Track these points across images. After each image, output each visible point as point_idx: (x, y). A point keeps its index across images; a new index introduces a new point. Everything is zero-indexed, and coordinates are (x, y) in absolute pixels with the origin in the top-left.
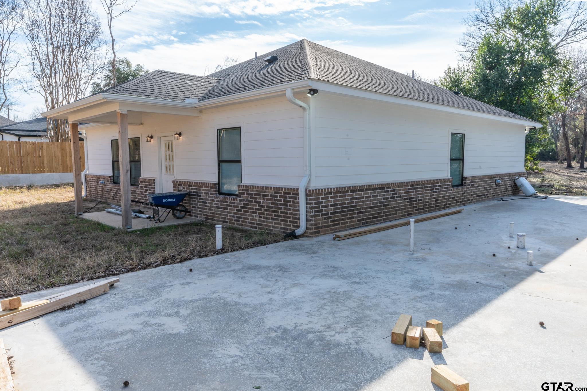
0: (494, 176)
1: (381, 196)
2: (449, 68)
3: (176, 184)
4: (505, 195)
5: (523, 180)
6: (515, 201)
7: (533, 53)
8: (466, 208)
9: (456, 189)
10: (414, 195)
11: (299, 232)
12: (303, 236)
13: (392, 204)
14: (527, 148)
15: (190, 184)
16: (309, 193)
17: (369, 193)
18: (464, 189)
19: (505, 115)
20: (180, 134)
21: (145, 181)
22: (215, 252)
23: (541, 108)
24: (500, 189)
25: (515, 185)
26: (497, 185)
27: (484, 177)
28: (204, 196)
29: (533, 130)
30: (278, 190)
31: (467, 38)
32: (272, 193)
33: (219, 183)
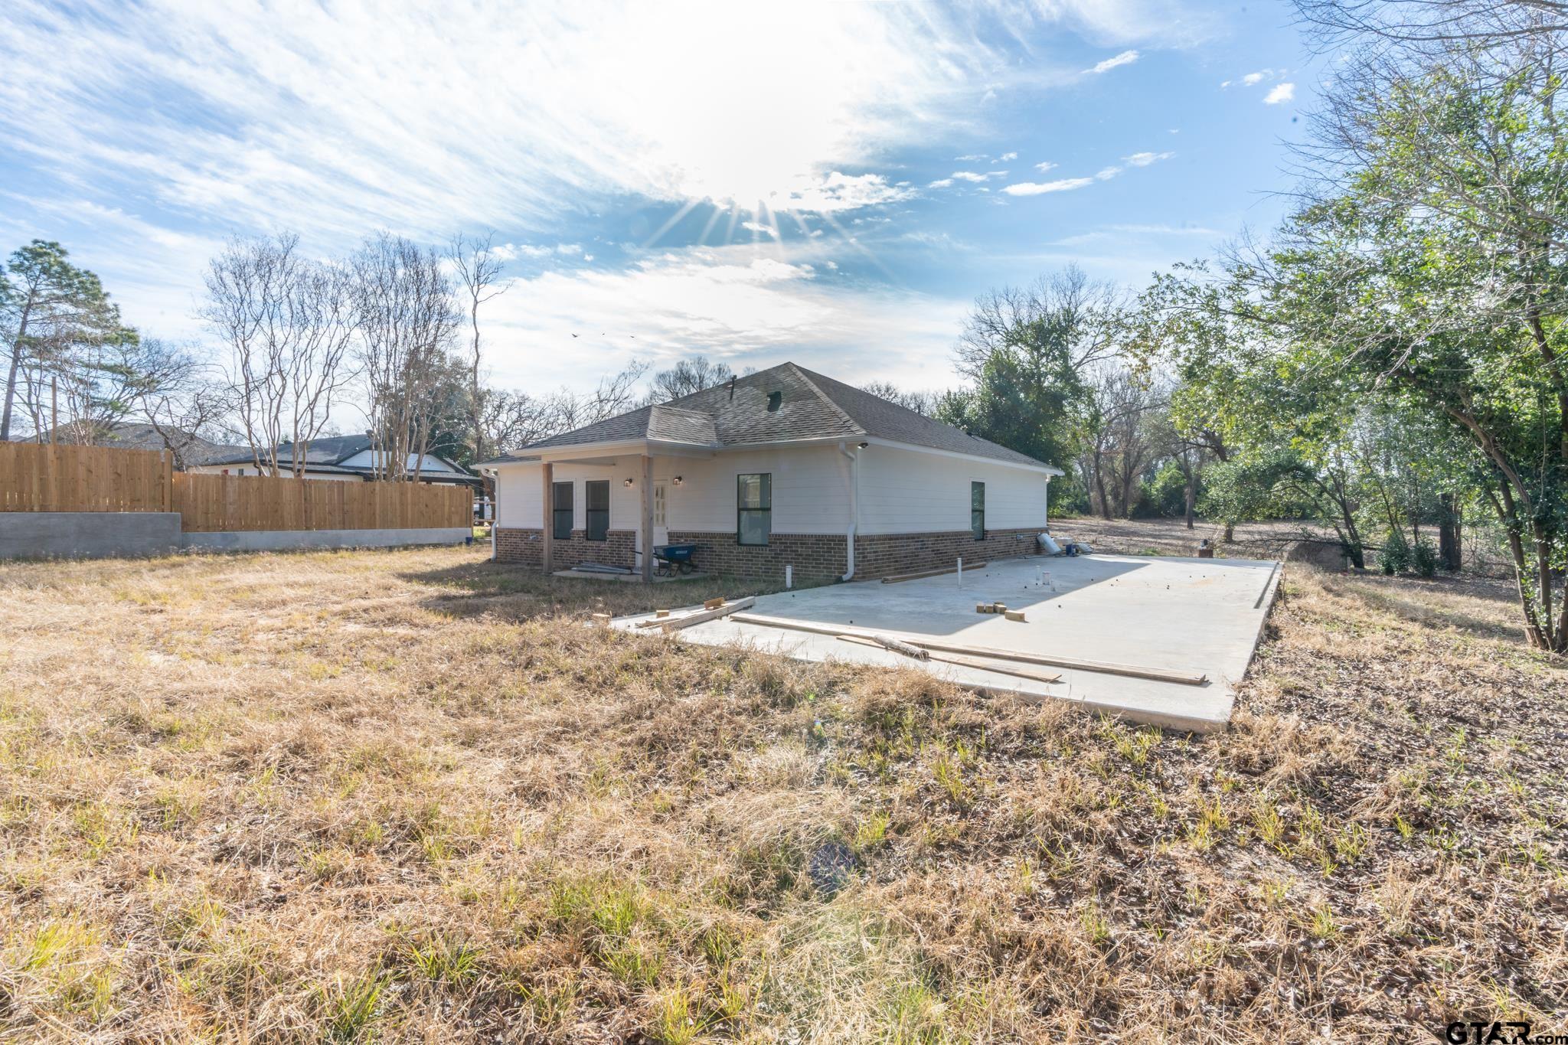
0: (1015, 531)
1: (913, 546)
2: (949, 393)
3: (671, 535)
4: (1027, 553)
5: (1045, 536)
6: (1038, 558)
7: (1051, 379)
8: (990, 564)
9: (979, 543)
10: (940, 546)
11: (845, 577)
12: (849, 581)
13: (922, 555)
14: (1049, 500)
15: (696, 535)
16: (857, 539)
17: (903, 542)
18: (985, 543)
19: (1025, 462)
20: (680, 479)
21: (618, 534)
22: (786, 590)
23: (1064, 448)
24: (1022, 546)
25: (1038, 542)
26: (1019, 541)
27: (1005, 531)
28: (716, 548)
29: (1055, 478)
30: (820, 539)
31: (964, 344)
32: (813, 540)
33: (739, 534)
